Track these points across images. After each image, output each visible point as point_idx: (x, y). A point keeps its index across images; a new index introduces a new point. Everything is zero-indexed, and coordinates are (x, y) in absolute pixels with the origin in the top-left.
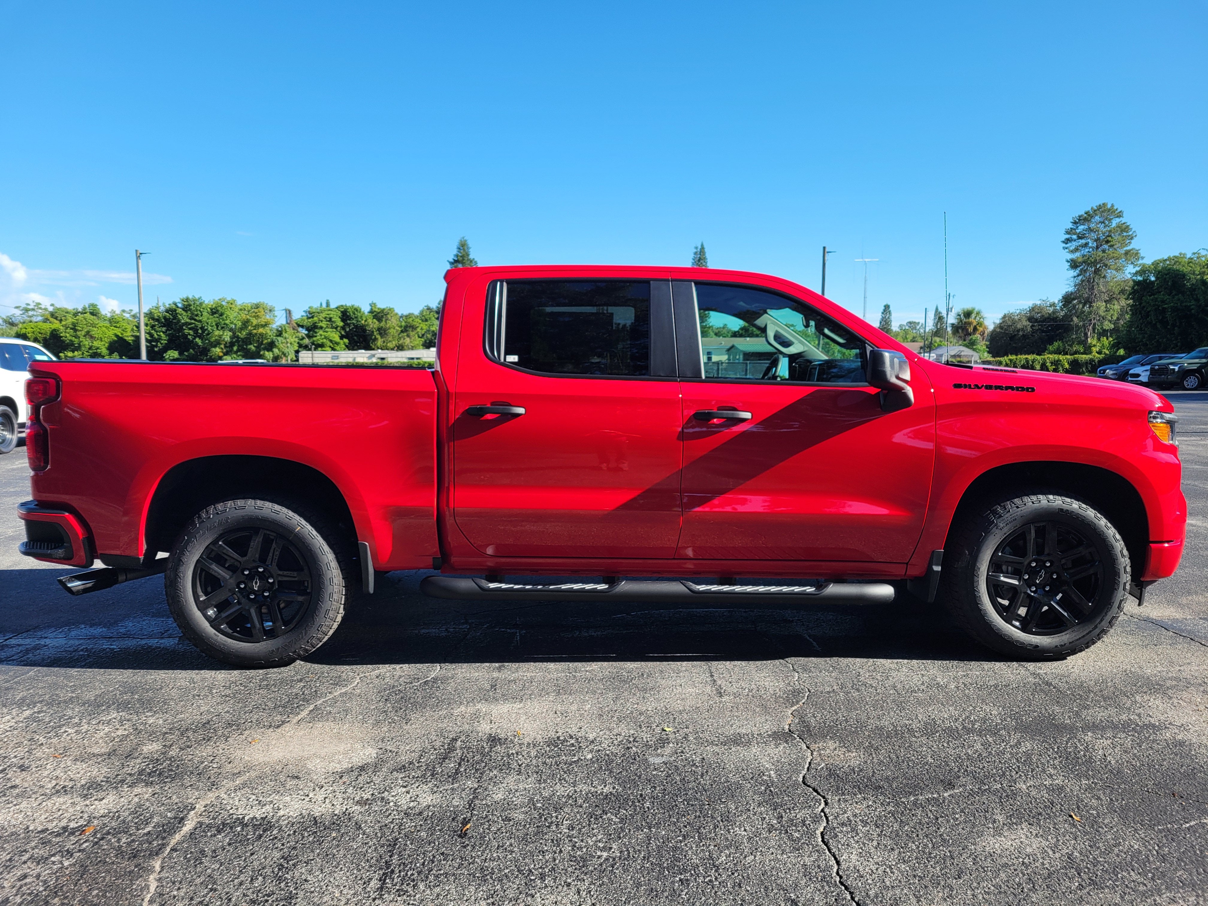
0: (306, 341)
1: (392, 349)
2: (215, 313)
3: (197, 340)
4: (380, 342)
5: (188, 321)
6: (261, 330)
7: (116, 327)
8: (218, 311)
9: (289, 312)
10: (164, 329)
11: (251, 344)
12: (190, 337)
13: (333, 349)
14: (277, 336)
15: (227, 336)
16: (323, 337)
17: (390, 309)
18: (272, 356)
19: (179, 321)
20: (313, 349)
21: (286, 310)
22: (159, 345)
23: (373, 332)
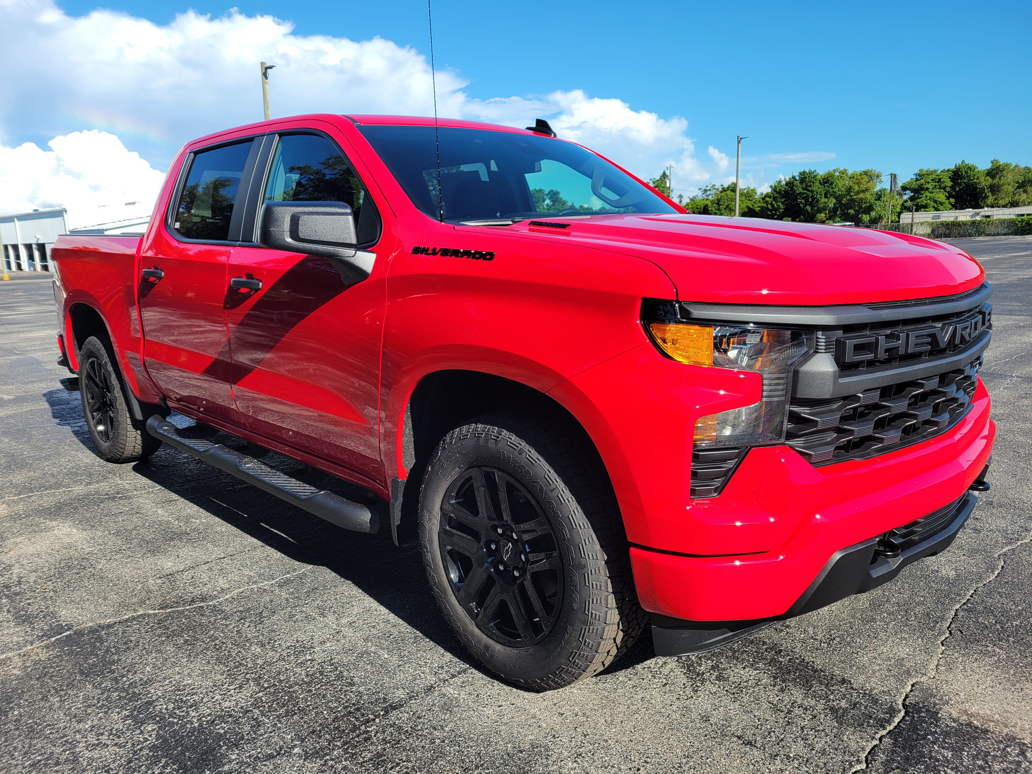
0: (909, 204)
1: (1004, 206)
2: (826, 183)
3: (808, 207)
4: (990, 200)
5: (802, 191)
6: (861, 195)
7: (749, 200)
8: (829, 180)
9: (894, 177)
10: (783, 200)
11: (851, 208)
12: (801, 205)
13: (937, 209)
14: (876, 200)
15: (832, 203)
16: (928, 198)
17: (1007, 165)
18: (868, 218)
19: (795, 192)
20: (914, 210)
21: (891, 175)
22: (778, 213)
23: (984, 190)
